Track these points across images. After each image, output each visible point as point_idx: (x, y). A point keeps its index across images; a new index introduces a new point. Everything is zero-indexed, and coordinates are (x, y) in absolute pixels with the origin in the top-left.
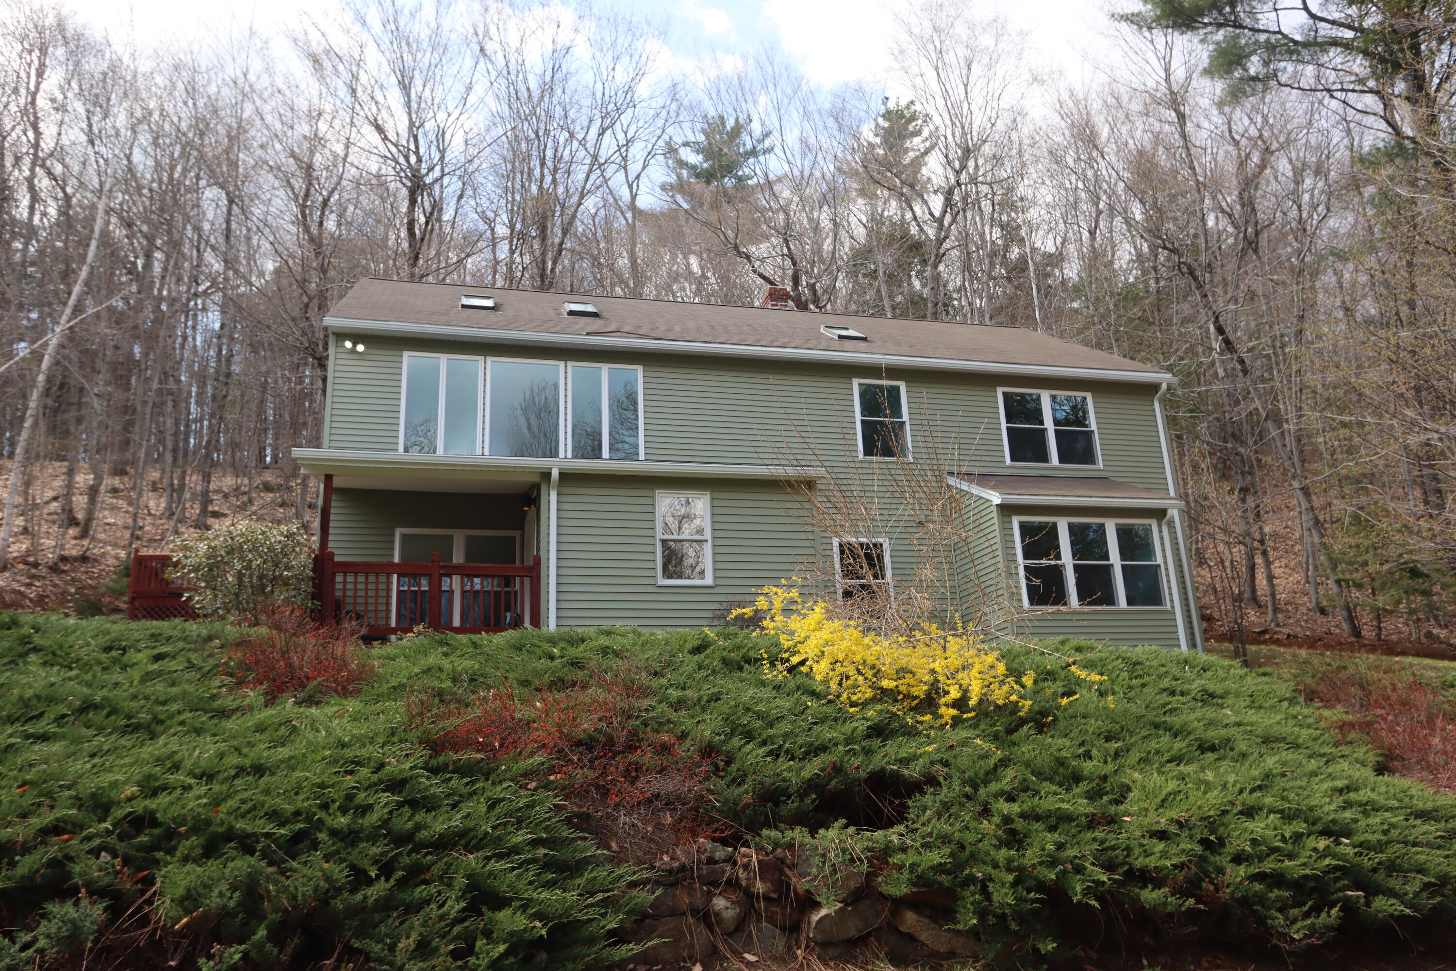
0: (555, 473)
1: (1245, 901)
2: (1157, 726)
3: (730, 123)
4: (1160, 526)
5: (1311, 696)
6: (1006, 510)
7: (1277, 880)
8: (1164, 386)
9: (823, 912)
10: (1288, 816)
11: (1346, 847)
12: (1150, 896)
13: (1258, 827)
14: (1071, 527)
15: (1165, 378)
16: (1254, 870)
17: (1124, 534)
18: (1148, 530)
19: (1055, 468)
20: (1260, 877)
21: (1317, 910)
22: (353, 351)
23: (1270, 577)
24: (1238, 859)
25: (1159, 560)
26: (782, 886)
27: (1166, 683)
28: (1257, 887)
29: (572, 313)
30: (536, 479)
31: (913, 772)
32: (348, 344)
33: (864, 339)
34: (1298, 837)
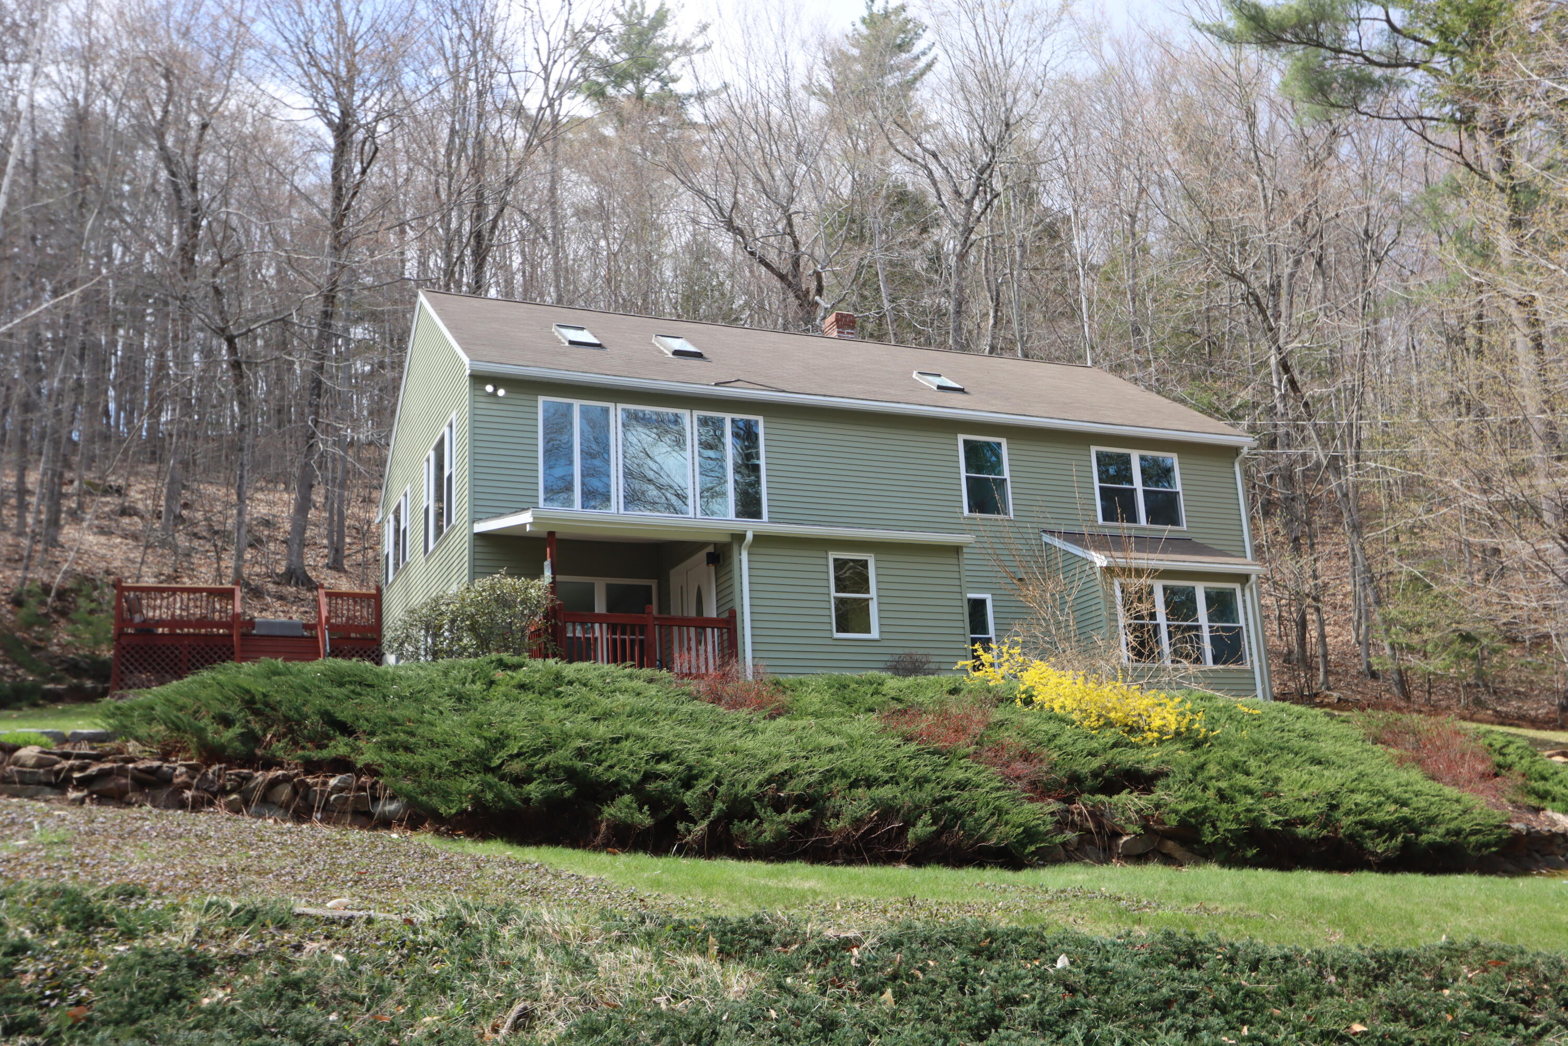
0: (749, 536)
1: (1351, 837)
2: (1282, 749)
4: (1243, 590)
5: (1376, 741)
6: (1109, 571)
7: (1368, 825)
8: (1245, 450)
9: (1125, 838)
10: (1374, 793)
11: (1406, 811)
12: (1301, 830)
13: (1359, 798)
14: (1166, 588)
15: (1246, 442)
16: (1358, 818)
17: (1211, 598)
18: (1232, 593)
19: (1144, 529)
20: (1360, 822)
21: (1391, 838)
22: (494, 394)
23: (1323, 636)
24: (1347, 814)
25: (1242, 623)
26: (1099, 825)
27: (1276, 724)
28: (1359, 827)
29: (677, 353)
30: (727, 539)
31: (1150, 768)
32: (489, 388)
33: (962, 390)
34: (1380, 805)
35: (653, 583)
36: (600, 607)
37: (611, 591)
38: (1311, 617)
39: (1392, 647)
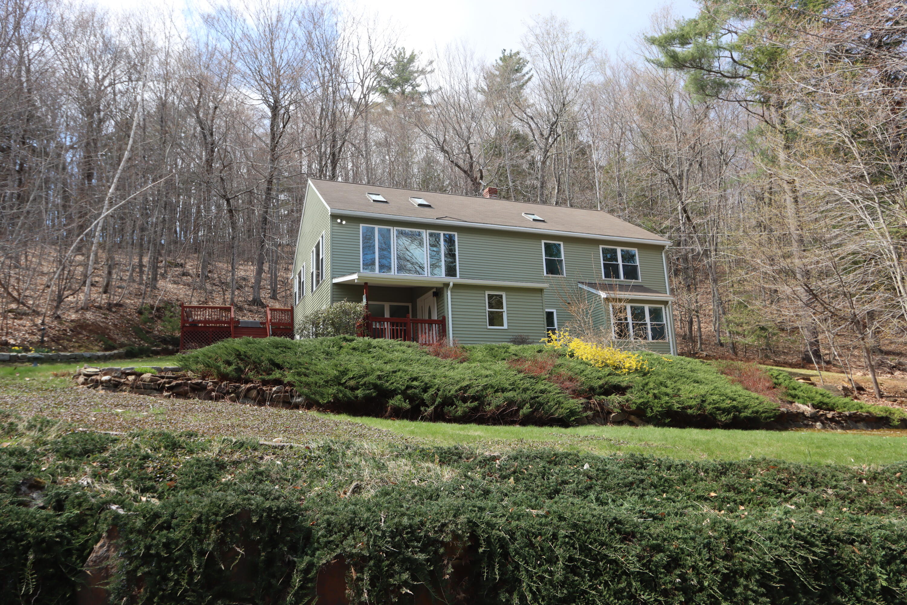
0: (451, 284)
1: (711, 414)
2: (681, 376)
3: (408, 55)
4: (665, 308)
5: (722, 373)
6: (607, 299)
7: (718, 409)
8: (667, 247)
9: (613, 414)
10: (721, 395)
11: (735, 403)
12: (689, 411)
13: (714, 397)
14: (631, 307)
15: (667, 243)
16: (714, 406)
17: (651, 311)
18: (661, 309)
19: (622, 281)
20: (715, 408)
21: (728, 414)
22: (341, 223)
23: (700, 328)
24: (709, 404)
25: (665, 322)
27: (679, 366)
28: (714, 410)
29: (420, 205)
30: (442, 286)
31: (624, 384)
32: (339, 221)
33: (543, 221)
34: (723, 400)
35: (410, 305)
36: (387, 315)
37: (391, 307)
38: (695, 319)
39: (730, 333)
